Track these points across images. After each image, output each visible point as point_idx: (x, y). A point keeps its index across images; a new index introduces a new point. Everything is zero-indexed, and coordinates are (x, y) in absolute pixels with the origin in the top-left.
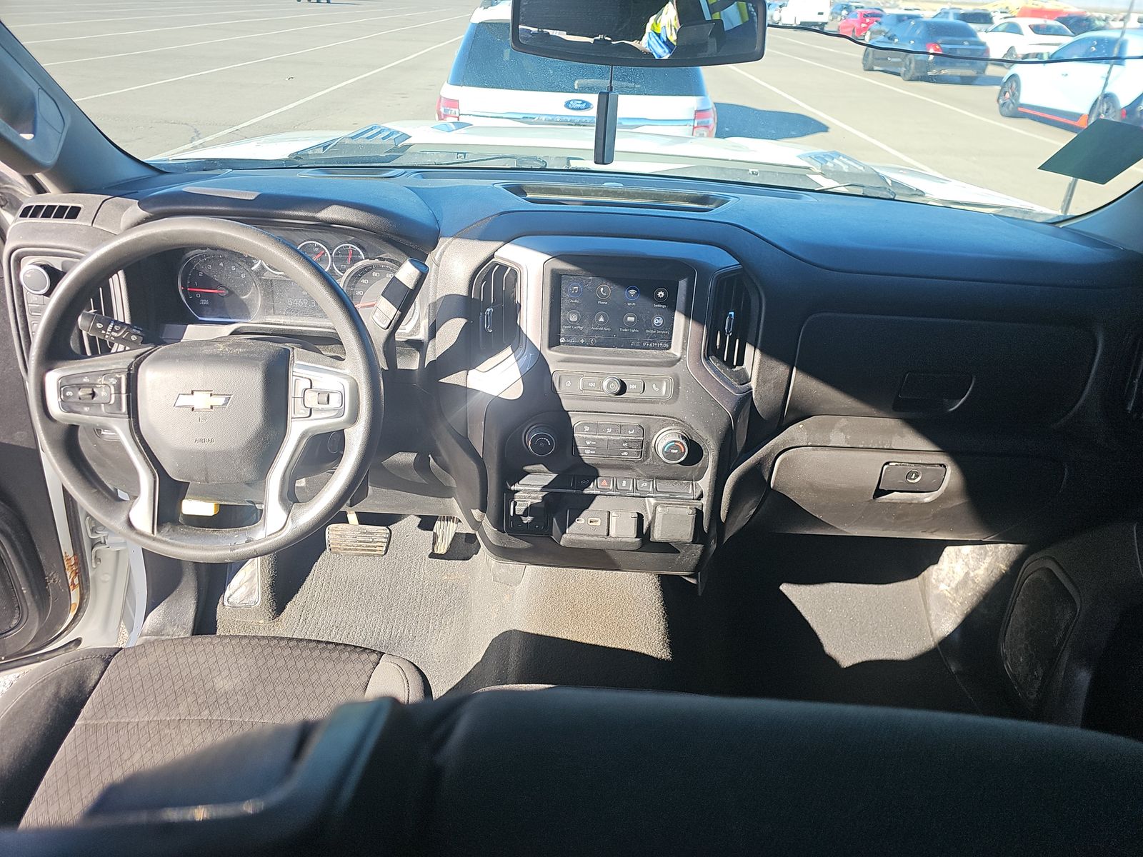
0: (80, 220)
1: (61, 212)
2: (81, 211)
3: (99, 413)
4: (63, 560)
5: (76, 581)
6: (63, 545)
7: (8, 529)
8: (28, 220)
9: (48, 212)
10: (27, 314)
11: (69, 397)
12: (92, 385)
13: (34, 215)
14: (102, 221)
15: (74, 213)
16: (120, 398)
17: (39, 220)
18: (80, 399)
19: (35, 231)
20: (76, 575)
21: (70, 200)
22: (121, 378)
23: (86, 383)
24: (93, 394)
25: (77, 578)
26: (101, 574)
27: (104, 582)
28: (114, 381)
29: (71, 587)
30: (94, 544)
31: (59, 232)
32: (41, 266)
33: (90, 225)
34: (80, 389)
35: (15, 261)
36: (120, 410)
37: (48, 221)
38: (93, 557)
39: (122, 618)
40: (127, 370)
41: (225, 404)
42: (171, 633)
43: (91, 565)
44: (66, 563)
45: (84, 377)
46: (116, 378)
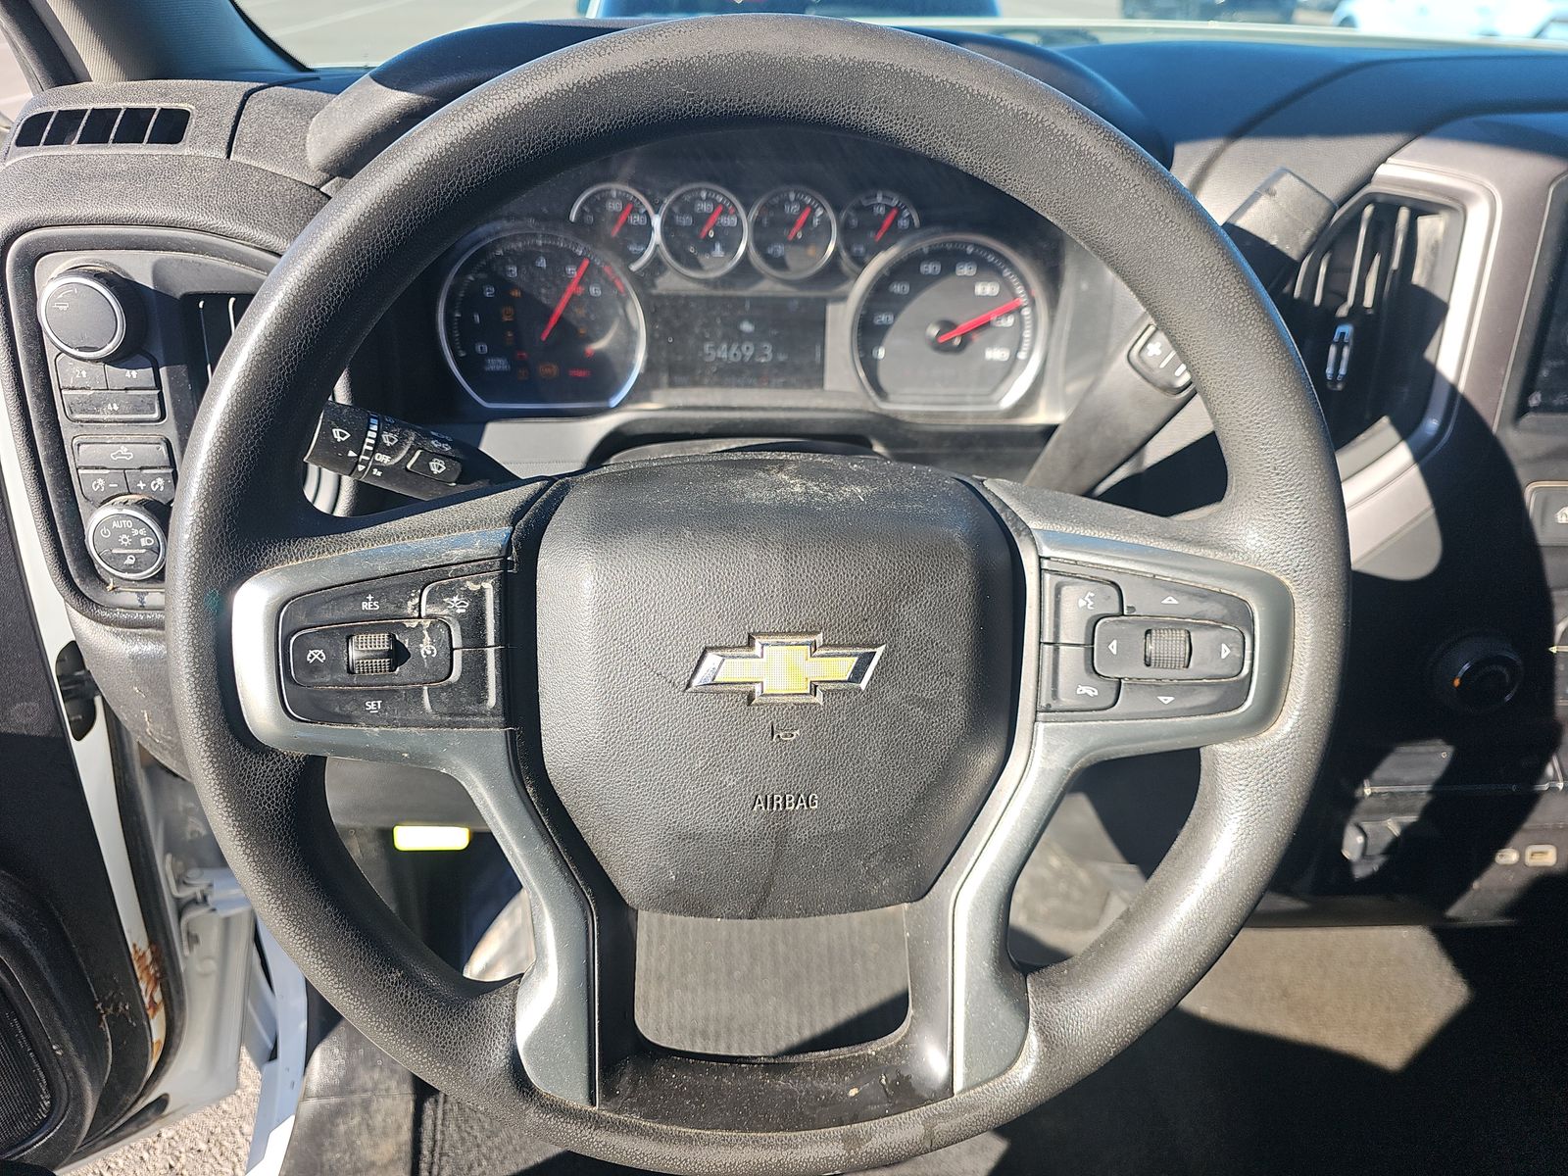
0: (193, 143)
1: (133, 126)
2: (192, 122)
3: (412, 716)
4: (131, 960)
5: (158, 997)
6: (129, 932)
7: (14, 926)
8: (41, 152)
9: (99, 127)
10: (61, 417)
11: (315, 667)
12: (389, 623)
13: (56, 139)
14: (256, 144)
15: (172, 126)
16: (483, 657)
17: (73, 150)
18: (350, 672)
19: (70, 180)
20: (156, 984)
21: (155, 95)
22: (482, 592)
23: (370, 616)
24: (398, 655)
25: (159, 989)
26: (197, 965)
27: (205, 975)
28: (457, 605)
29: (150, 1012)
30: (182, 908)
31: (139, 176)
32: (98, 276)
33: (223, 155)
34: (349, 638)
35: (17, 266)
36: (482, 700)
37: (103, 152)
38: (184, 935)
39: (242, 1041)
40: (497, 563)
41: (857, 674)
42: (370, 1085)
43: (183, 952)
44: (136, 967)
45: (361, 595)
46: (467, 593)
